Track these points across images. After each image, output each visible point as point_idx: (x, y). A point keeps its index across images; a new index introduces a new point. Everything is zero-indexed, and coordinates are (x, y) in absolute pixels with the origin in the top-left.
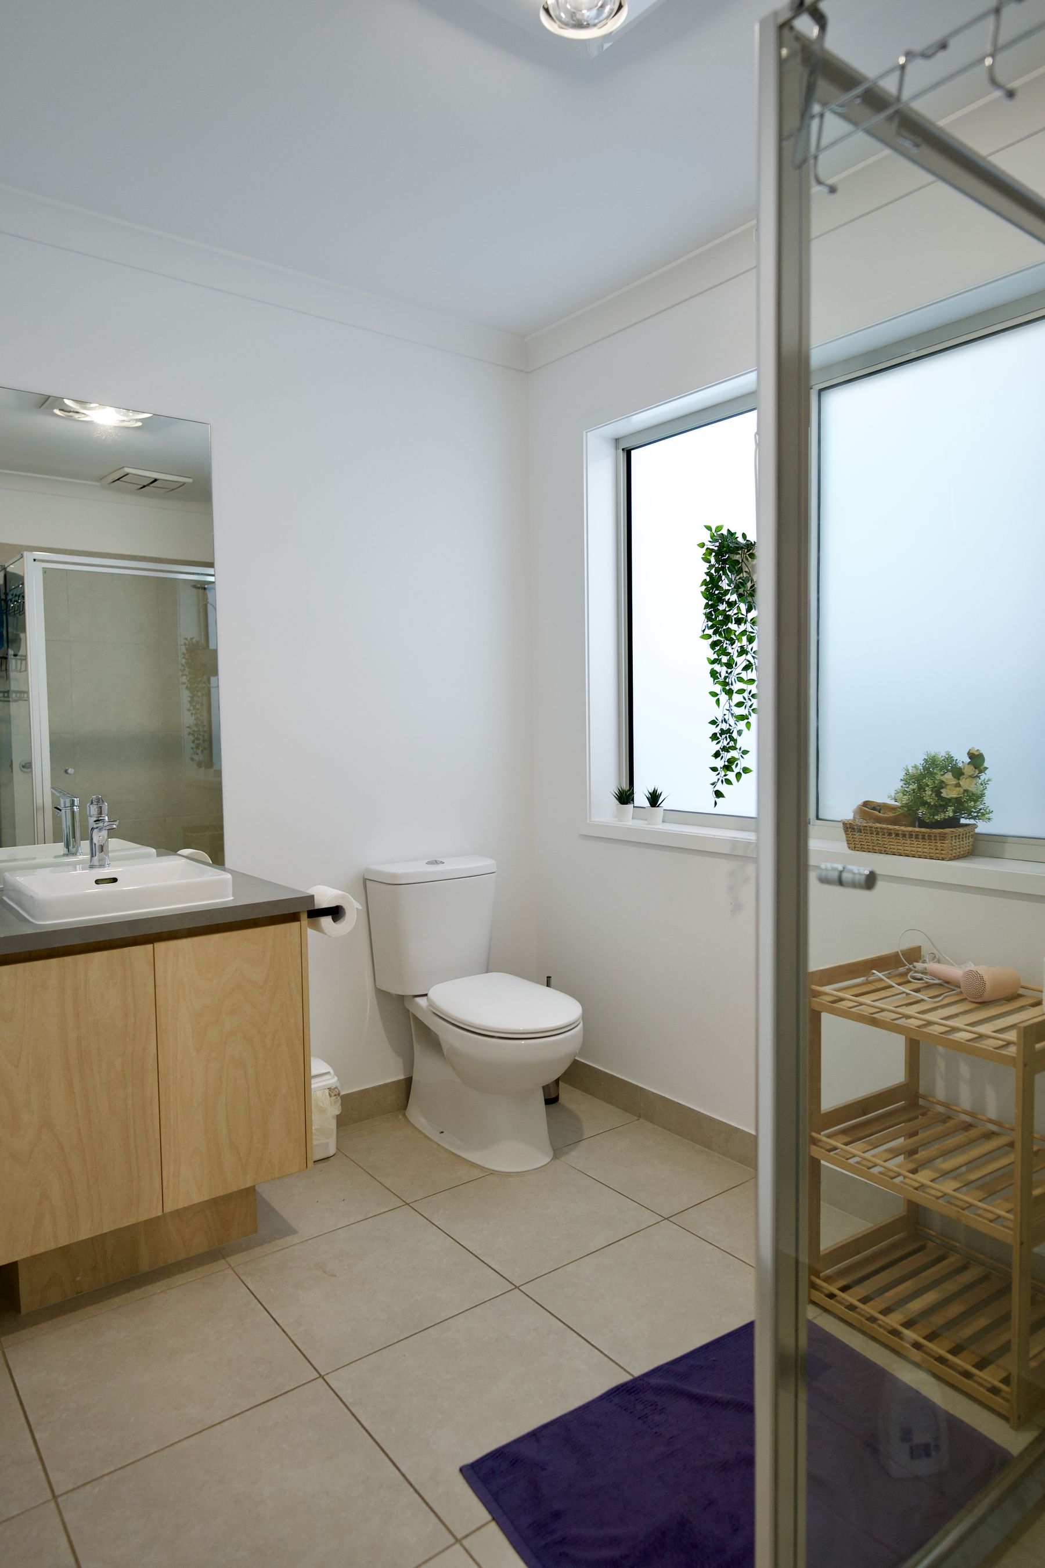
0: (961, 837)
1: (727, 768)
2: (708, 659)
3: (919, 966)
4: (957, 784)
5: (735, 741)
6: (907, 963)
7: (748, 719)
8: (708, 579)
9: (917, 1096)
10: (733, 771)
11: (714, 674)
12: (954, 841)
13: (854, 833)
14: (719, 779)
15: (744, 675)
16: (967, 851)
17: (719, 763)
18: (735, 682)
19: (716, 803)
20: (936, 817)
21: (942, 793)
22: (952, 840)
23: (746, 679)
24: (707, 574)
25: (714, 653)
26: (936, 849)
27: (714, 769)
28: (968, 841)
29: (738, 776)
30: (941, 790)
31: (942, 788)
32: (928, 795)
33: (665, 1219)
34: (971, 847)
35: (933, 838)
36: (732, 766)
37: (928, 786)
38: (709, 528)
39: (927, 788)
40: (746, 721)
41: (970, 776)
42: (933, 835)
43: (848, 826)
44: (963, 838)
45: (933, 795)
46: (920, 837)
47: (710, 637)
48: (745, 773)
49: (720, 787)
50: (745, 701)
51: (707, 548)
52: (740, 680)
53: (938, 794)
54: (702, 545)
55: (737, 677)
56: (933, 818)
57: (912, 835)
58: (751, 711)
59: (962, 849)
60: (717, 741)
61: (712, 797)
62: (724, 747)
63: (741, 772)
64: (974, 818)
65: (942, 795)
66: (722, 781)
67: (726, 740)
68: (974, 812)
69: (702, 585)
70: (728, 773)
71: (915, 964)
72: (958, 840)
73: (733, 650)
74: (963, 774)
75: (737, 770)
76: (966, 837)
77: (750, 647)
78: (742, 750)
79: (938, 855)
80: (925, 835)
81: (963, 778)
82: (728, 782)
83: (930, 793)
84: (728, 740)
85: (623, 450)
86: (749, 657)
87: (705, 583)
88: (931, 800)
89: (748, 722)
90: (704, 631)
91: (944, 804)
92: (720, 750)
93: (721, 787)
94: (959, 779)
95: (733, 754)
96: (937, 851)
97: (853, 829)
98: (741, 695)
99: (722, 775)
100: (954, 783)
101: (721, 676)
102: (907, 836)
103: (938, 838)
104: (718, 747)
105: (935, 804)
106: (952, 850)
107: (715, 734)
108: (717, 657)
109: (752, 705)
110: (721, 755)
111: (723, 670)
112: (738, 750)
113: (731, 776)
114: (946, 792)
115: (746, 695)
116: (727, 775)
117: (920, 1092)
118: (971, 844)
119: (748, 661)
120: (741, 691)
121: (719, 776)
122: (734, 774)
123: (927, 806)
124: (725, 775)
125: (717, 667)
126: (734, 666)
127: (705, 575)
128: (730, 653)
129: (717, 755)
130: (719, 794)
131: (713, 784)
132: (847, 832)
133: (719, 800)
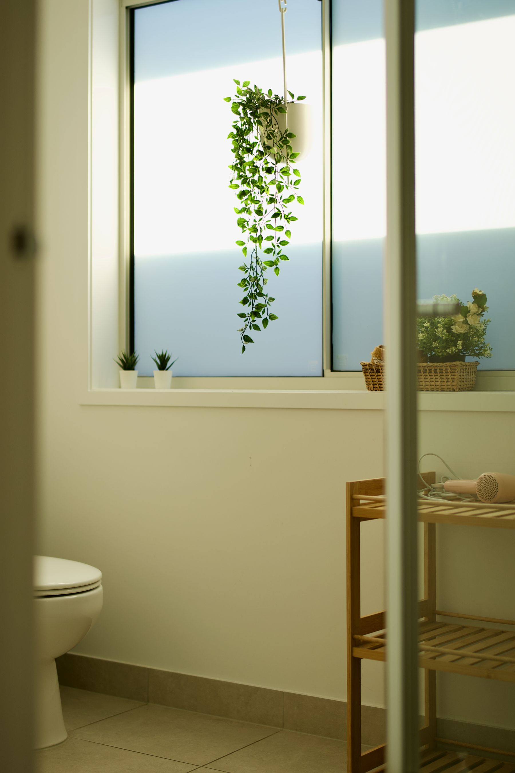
0: (467, 371)
1: (255, 314)
2: (235, 209)
3: (436, 485)
4: (464, 321)
5: (261, 288)
6: (427, 485)
7: (276, 265)
8: (235, 132)
9: (434, 613)
10: (261, 317)
11: (242, 223)
12: (462, 374)
13: (373, 374)
14: (247, 325)
15: (273, 222)
16: (471, 386)
17: (247, 309)
18: (265, 229)
19: (244, 349)
20: (448, 350)
21: (452, 329)
22: (461, 372)
23: (274, 227)
24: (235, 127)
25: (242, 203)
26: (447, 382)
27: (242, 316)
28: (472, 376)
29: (265, 322)
30: (452, 327)
31: (452, 325)
32: (440, 331)
33: (201, 767)
34: (474, 382)
35: (444, 372)
36: (260, 313)
37: (439, 322)
38: (238, 83)
39: (439, 325)
40: (275, 267)
41: (475, 314)
42: (444, 369)
43: (367, 367)
44: (468, 372)
45: (445, 331)
46: (433, 371)
47: (238, 186)
48: (272, 319)
49: (249, 332)
50: (273, 248)
51: (234, 102)
52: (270, 227)
53: (449, 330)
54: (229, 99)
55: (267, 225)
56: (445, 351)
57: (426, 370)
58: (279, 258)
59: (467, 383)
60: (245, 288)
61: (240, 342)
62: (252, 294)
63: (268, 318)
64: (477, 355)
65: (452, 331)
66: (250, 326)
67: (254, 287)
68: (477, 350)
69: (229, 138)
70: (256, 319)
71: (433, 485)
72: (465, 374)
73: (264, 198)
74: (469, 312)
75: (264, 316)
76: (470, 372)
77: (279, 195)
78: (269, 296)
79: (449, 387)
80: (437, 369)
81: (469, 315)
82: (257, 328)
83: (442, 329)
84: (256, 287)
85: (127, 8)
86: (278, 205)
87: (232, 135)
88: (443, 335)
89: (277, 268)
90: (231, 182)
91: (453, 339)
92: (248, 297)
93: (251, 333)
94: (465, 317)
95: (260, 300)
96: (449, 383)
97: (372, 369)
98: (270, 242)
99: (250, 321)
100: (462, 320)
101: (248, 225)
102: (422, 371)
103: (449, 371)
104: (245, 294)
105: (446, 339)
106: (461, 382)
107: (244, 280)
108: (245, 206)
109: (280, 251)
110: (250, 301)
111: (251, 218)
112: (265, 297)
113: (259, 322)
114: (456, 328)
115: (274, 241)
116: (255, 321)
117: (437, 610)
118: (474, 379)
119: (277, 209)
120: (271, 238)
121: (247, 322)
122: (261, 320)
123: (439, 341)
124: (254, 321)
125: (244, 216)
126: (264, 212)
127: (233, 128)
128: (260, 201)
129: (245, 301)
130: (247, 339)
131: (242, 330)
132: (367, 374)
133: (248, 345)
